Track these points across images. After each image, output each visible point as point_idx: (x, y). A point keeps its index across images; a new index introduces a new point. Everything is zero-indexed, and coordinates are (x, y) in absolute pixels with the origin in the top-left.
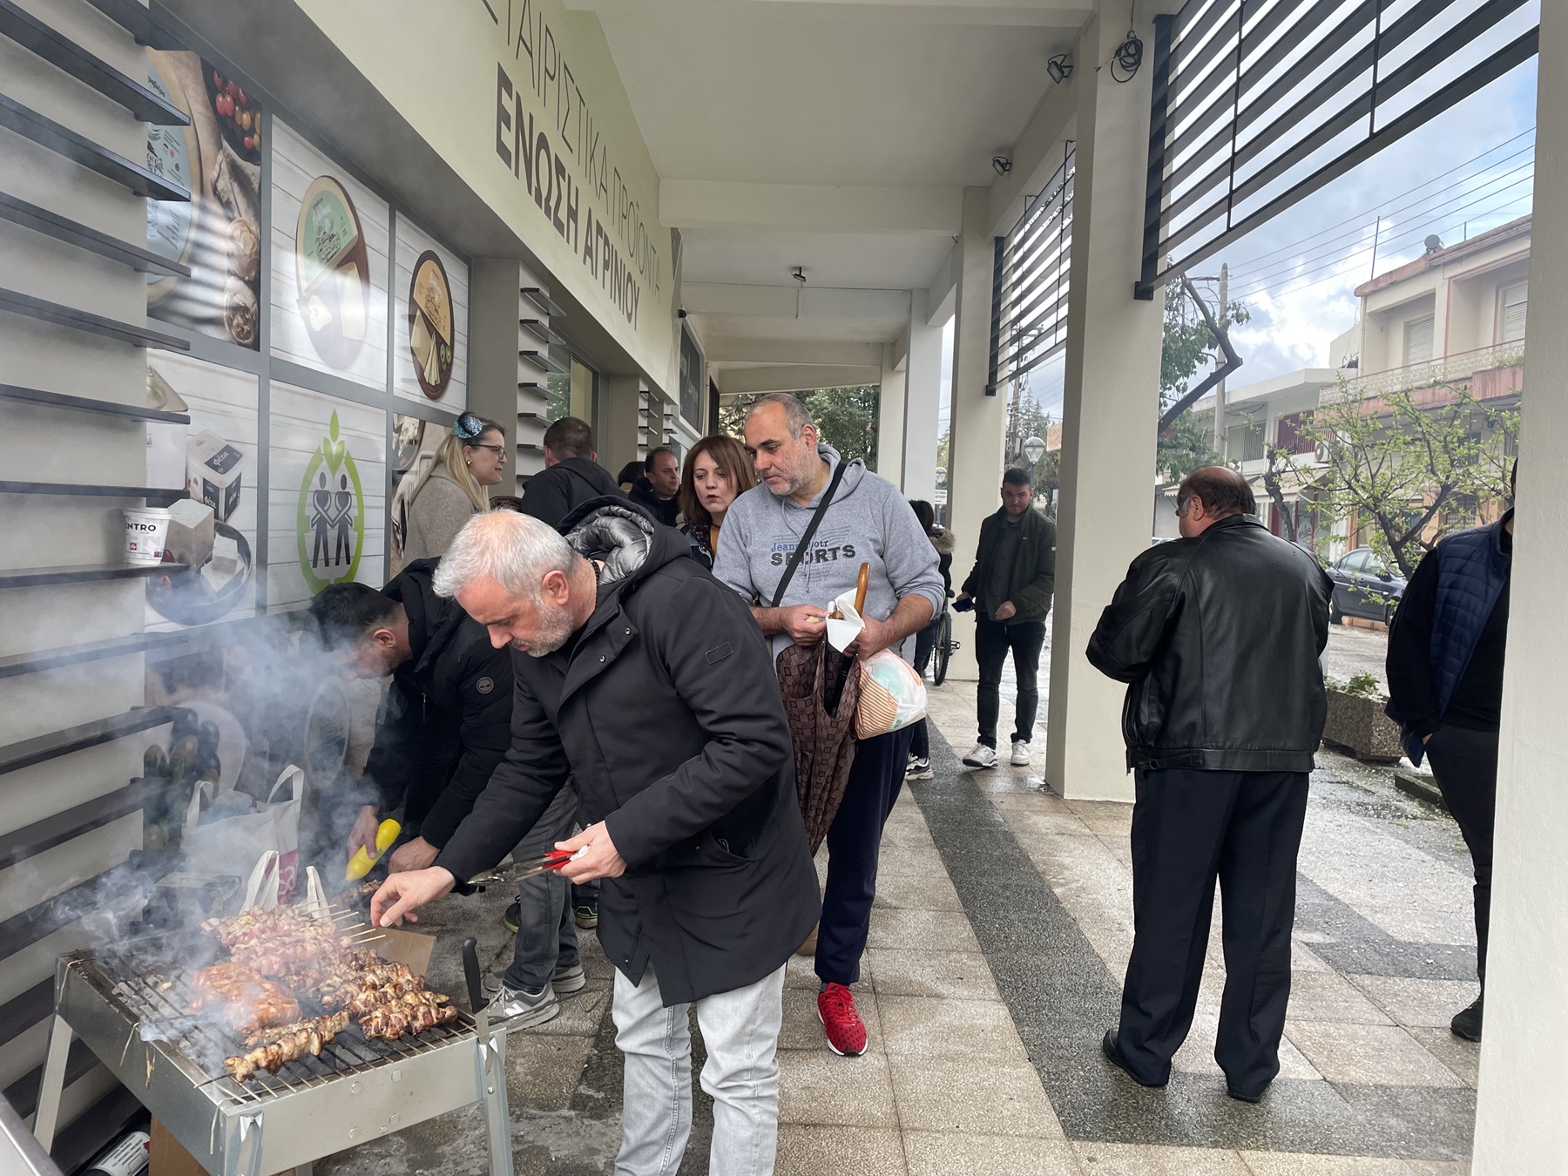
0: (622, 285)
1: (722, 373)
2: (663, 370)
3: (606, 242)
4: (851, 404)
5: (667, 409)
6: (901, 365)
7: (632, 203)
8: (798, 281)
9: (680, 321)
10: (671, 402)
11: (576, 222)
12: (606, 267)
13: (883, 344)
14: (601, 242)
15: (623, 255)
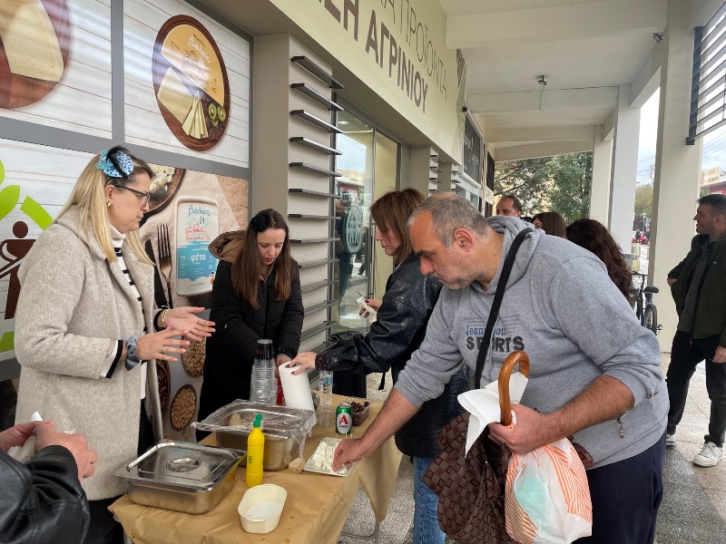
0: (409, 79)
1: (496, 151)
2: (450, 142)
3: (393, 42)
4: (573, 165)
5: (454, 168)
6: (610, 136)
7: (420, 24)
8: (540, 86)
9: (463, 115)
10: (456, 164)
11: (356, 14)
12: (393, 60)
13: (595, 126)
14: (387, 42)
15: (411, 57)
